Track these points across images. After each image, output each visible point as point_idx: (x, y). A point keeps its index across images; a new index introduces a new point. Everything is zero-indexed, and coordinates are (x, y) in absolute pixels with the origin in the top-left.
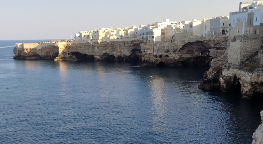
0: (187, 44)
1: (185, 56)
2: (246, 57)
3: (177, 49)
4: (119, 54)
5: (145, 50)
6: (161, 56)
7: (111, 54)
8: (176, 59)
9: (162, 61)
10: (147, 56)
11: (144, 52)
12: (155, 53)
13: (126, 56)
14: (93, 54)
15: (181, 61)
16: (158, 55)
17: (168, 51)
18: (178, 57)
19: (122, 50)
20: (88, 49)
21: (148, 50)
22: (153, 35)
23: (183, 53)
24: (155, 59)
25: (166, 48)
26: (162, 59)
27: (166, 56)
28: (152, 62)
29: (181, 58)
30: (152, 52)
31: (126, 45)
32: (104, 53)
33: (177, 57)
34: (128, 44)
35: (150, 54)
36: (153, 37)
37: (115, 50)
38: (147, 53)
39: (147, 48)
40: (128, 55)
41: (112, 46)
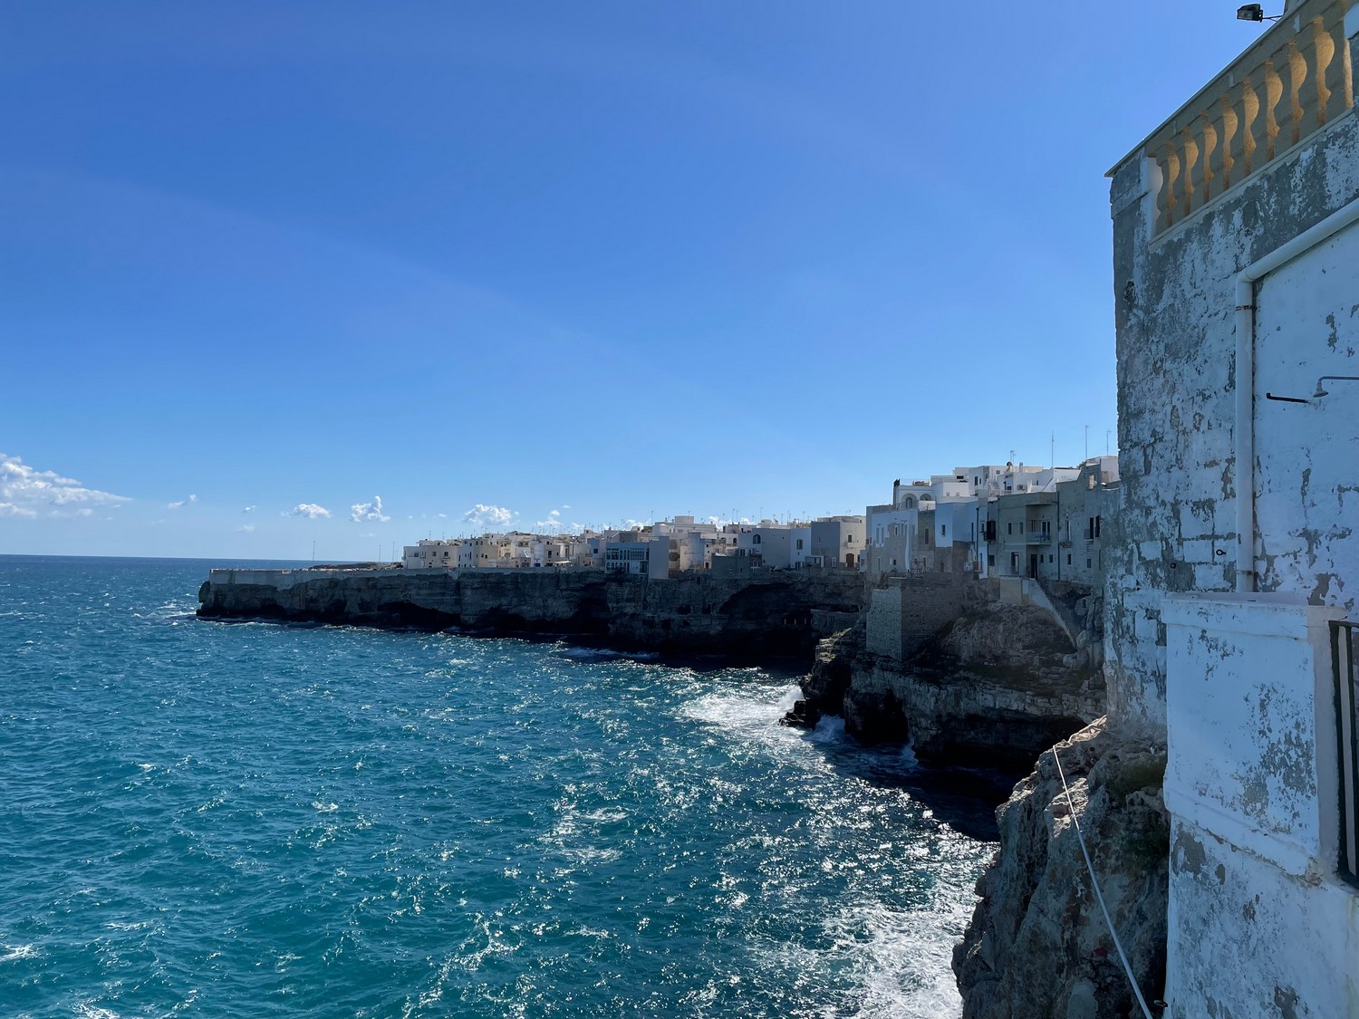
0: (744, 590)
1: (739, 627)
2: (920, 637)
3: (714, 604)
4: (540, 612)
5: (618, 602)
6: (666, 624)
7: (512, 611)
8: (712, 632)
9: (671, 637)
10: (625, 621)
11: (615, 609)
12: (648, 615)
13: (561, 621)
14: (456, 609)
15: (727, 638)
16: (657, 620)
17: (684, 610)
18: (719, 628)
19: (550, 601)
20: (443, 594)
21: (628, 604)
22: (645, 560)
23: (733, 616)
24: (650, 631)
25: (683, 600)
26: (671, 632)
27: (682, 624)
29: (728, 631)
30: (640, 609)
31: (563, 587)
32: (492, 608)
33: (716, 628)
34: (568, 582)
35: (633, 616)
36: (644, 568)
37: (528, 599)
38: (625, 611)
39: (625, 597)
40: (565, 616)
41: (519, 588)
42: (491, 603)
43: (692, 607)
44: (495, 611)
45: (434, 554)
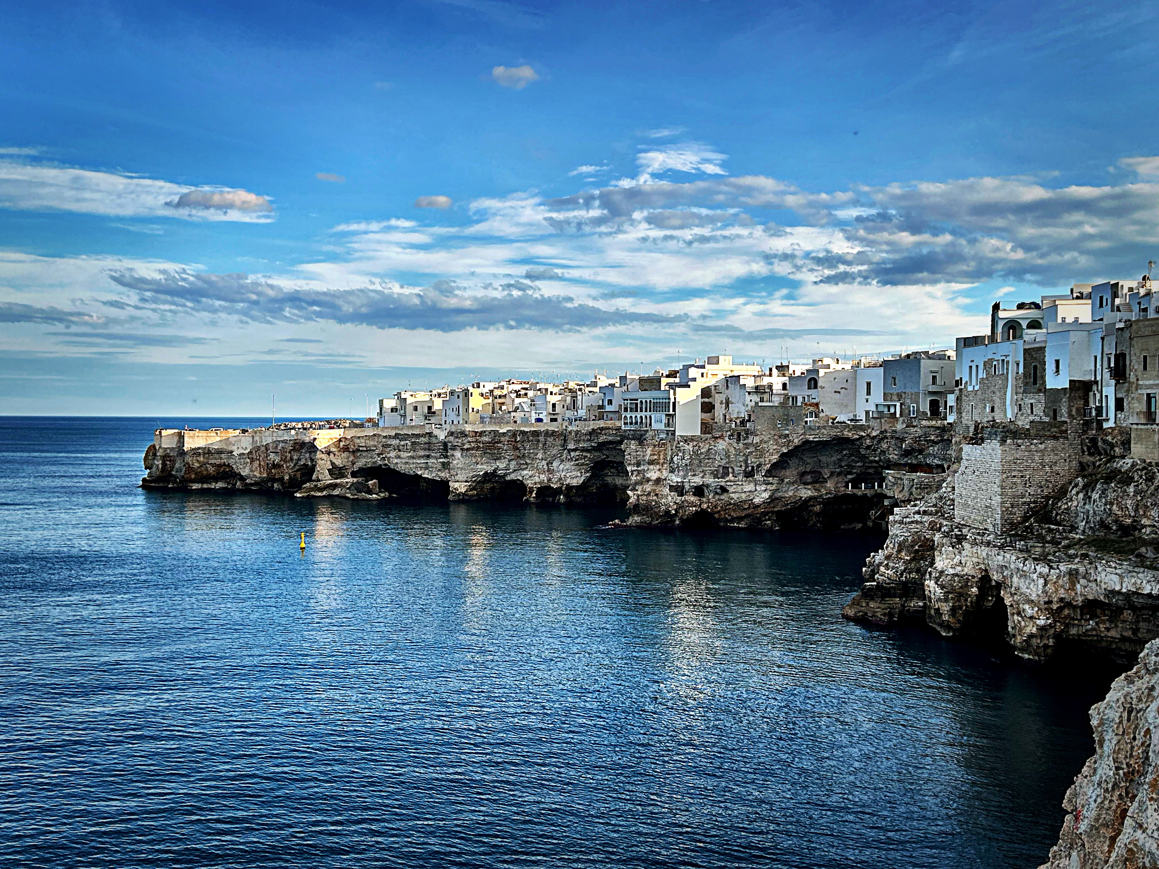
0: (796, 447)
1: (791, 494)
2: (1024, 503)
3: (759, 466)
4: (544, 478)
5: (638, 464)
6: (699, 491)
7: (512, 477)
8: (757, 501)
9: (705, 506)
10: (648, 487)
11: (635, 473)
12: (675, 479)
13: (569, 487)
14: (444, 476)
15: (776, 509)
16: (687, 487)
17: (723, 472)
18: (766, 495)
19: (555, 464)
20: (428, 457)
21: (651, 467)
22: (671, 412)
23: (783, 481)
24: (680, 500)
25: (719, 462)
26: (704, 500)
27: (719, 491)
28: (667, 513)
29: (777, 499)
30: (665, 473)
31: (571, 446)
32: (486, 473)
33: (761, 496)
34: (578, 441)
35: (658, 481)
36: (670, 422)
37: (528, 461)
38: (648, 475)
39: (647, 458)
40: (575, 482)
41: (518, 449)
42: (485, 467)
43: (730, 470)
44: (490, 477)
45: (416, 409)
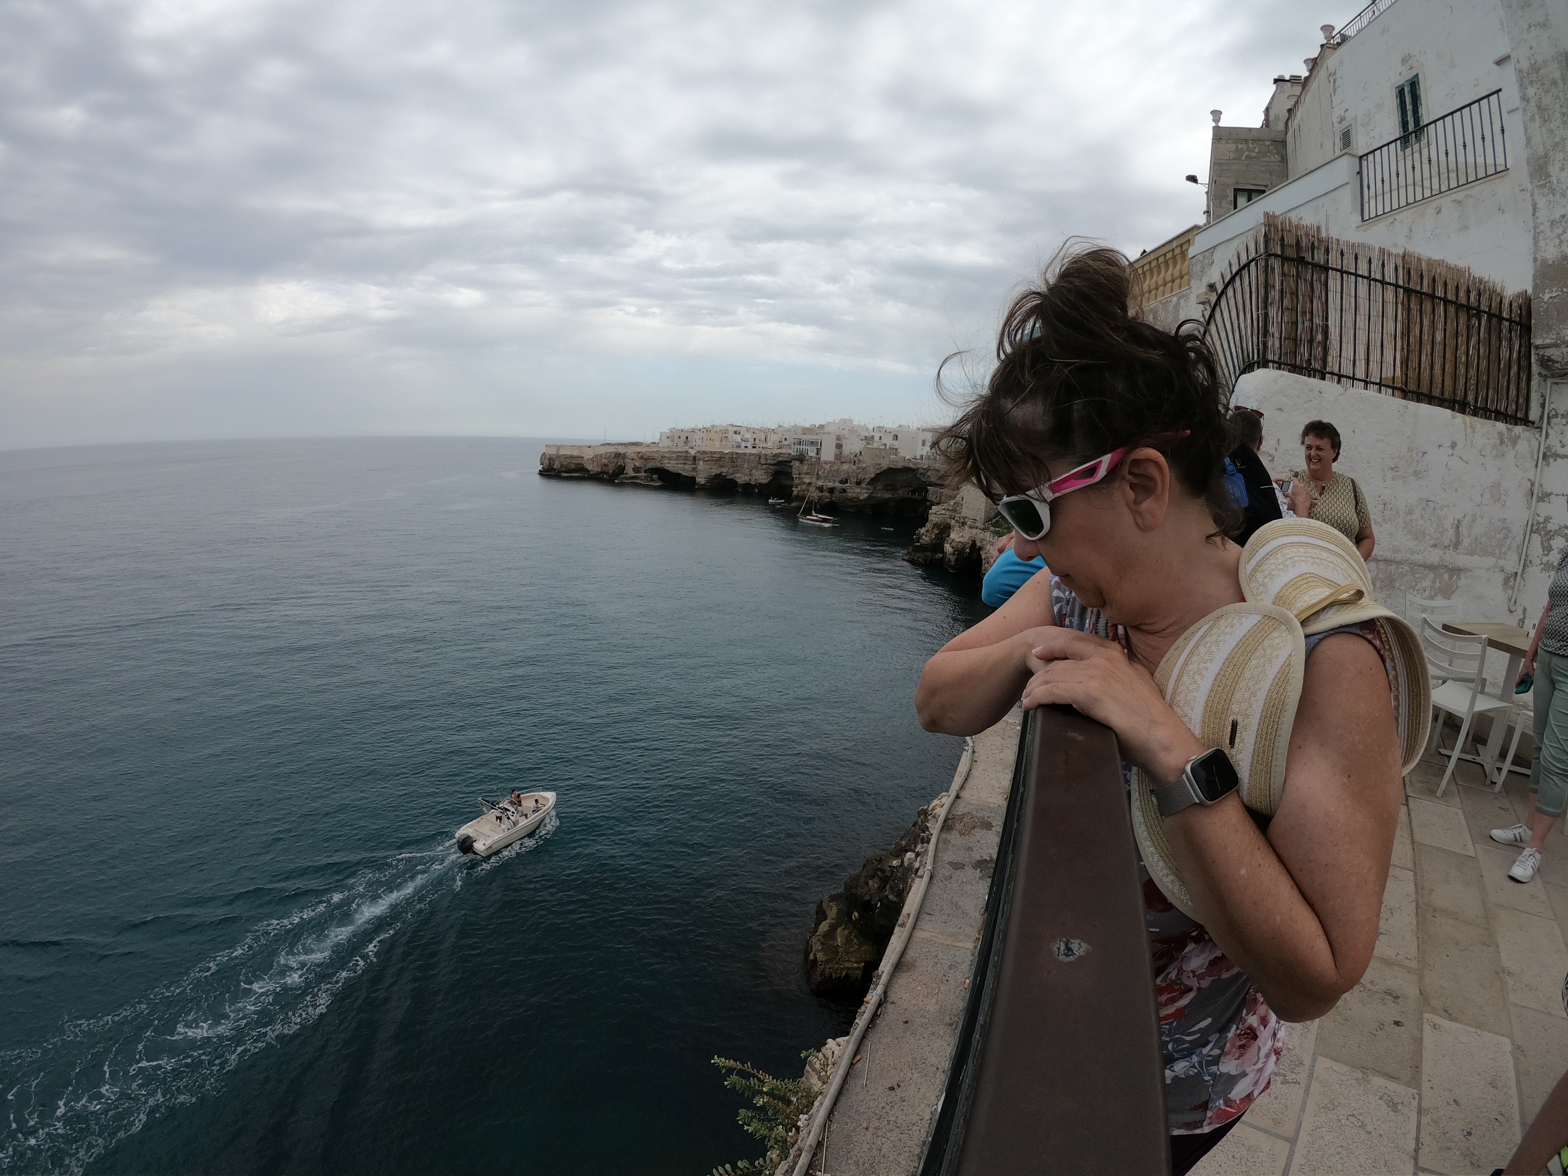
0: (884, 471)
1: (879, 495)
3: (864, 479)
4: (747, 478)
5: (800, 474)
6: (831, 490)
7: (729, 477)
8: (861, 498)
9: (834, 499)
10: (804, 487)
11: (797, 479)
12: (820, 483)
13: (761, 484)
14: (693, 474)
15: (871, 503)
16: (825, 488)
17: (844, 481)
18: (866, 495)
19: (754, 472)
20: (685, 464)
21: (806, 476)
22: (819, 447)
23: (876, 488)
24: (820, 494)
25: (843, 475)
26: (834, 495)
27: (842, 491)
28: (814, 499)
29: (872, 497)
30: (814, 480)
31: (763, 462)
32: (716, 474)
33: (864, 496)
34: (766, 460)
35: (810, 484)
36: (818, 451)
37: (739, 469)
38: (804, 481)
39: (804, 471)
40: (763, 482)
41: (733, 462)
42: (715, 471)
43: (849, 480)
44: (718, 476)
45: (680, 437)
